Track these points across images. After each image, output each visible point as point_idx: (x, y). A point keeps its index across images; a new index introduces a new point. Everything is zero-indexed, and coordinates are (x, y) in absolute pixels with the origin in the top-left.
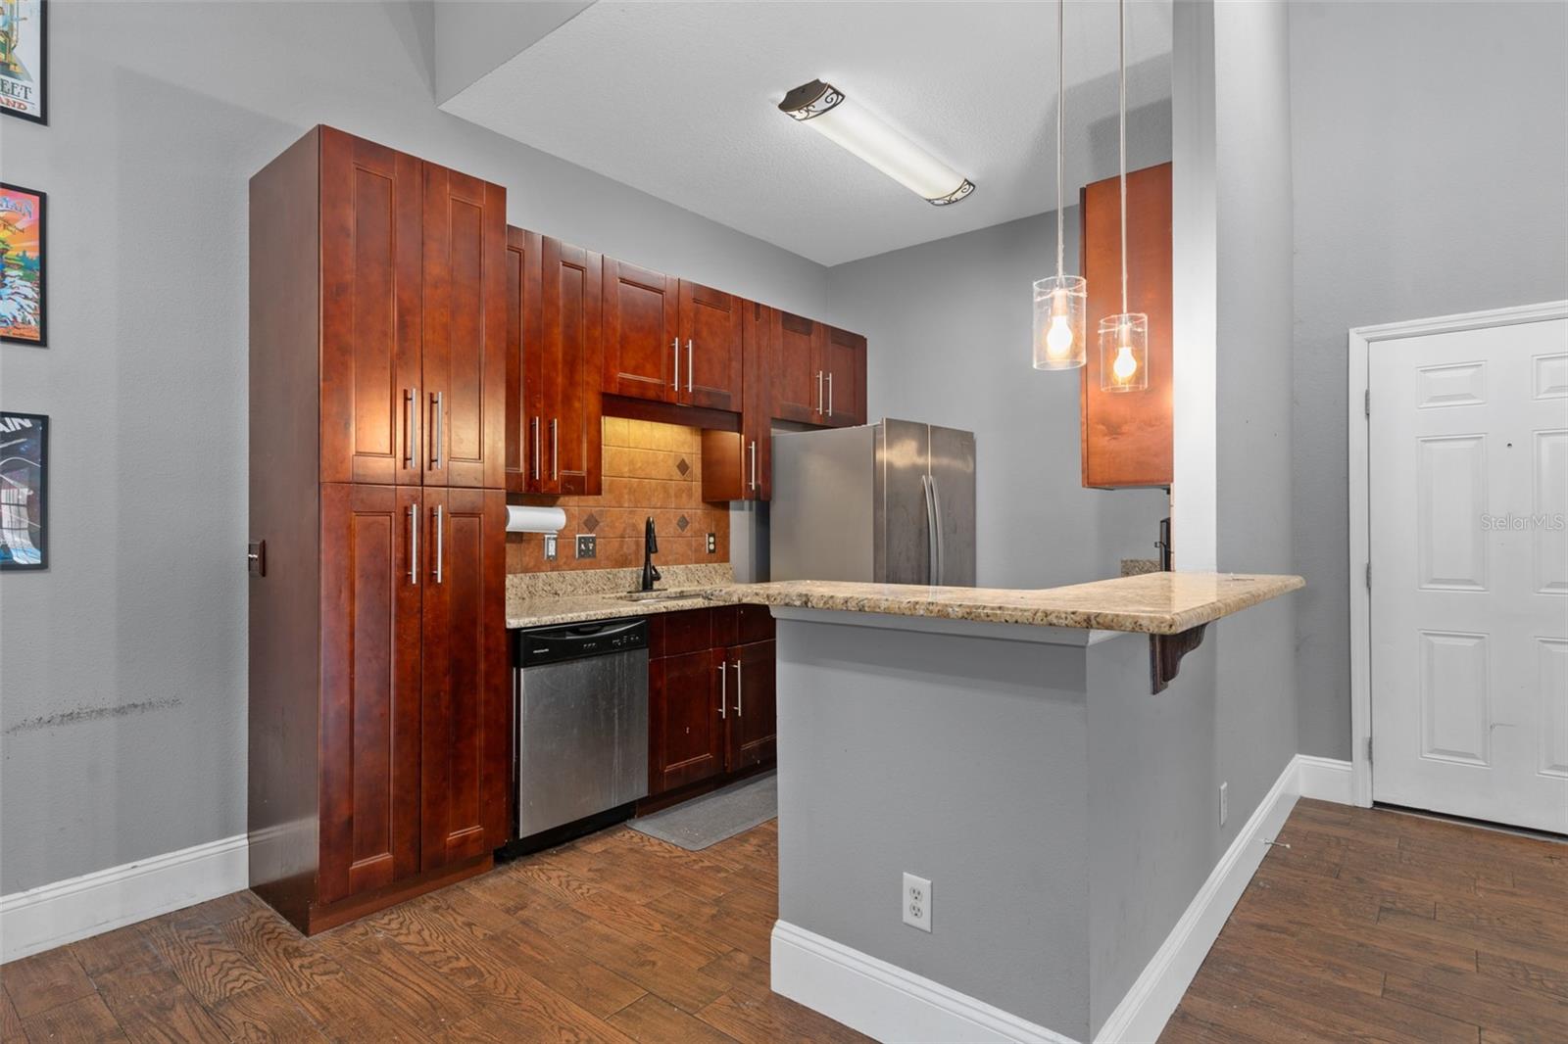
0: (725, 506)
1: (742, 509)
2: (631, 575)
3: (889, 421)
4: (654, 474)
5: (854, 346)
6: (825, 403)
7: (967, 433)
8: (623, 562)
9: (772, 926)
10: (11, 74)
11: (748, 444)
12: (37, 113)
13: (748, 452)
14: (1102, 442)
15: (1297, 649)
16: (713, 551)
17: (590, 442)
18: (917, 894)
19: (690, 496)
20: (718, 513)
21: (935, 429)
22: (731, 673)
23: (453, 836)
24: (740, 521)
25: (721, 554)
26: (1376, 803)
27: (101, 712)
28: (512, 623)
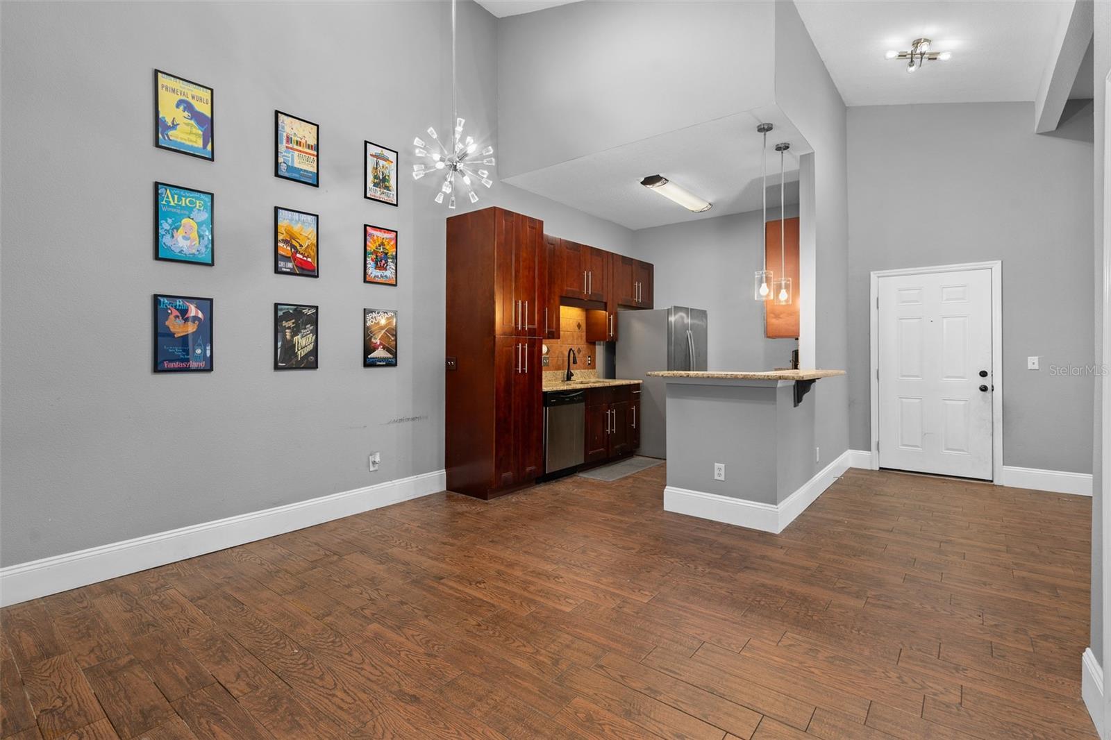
0: (594, 344)
1: (600, 345)
2: (562, 374)
3: (675, 307)
4: (569, 330)
5: (648, 269)
6: (638, 299)
7: (702, 311)
8: (558, 368)
9: (664, 488)
10: (390, 190)
11: (610, 316)
12: (395, 203)
13: (610, 320)
14: (774, 321)
15: (849, 406)
16: (589, 364)
17: (556, 318)
18: (720, 469)
19: (581, 339)
20: (591, 346)
21: (692, 309)
22: (612, 414)
23: (528, 469)
24: (600, 350)
25: (592, 366)
26: (880, 468)
27: (408, 419)
28: (545, 389)
